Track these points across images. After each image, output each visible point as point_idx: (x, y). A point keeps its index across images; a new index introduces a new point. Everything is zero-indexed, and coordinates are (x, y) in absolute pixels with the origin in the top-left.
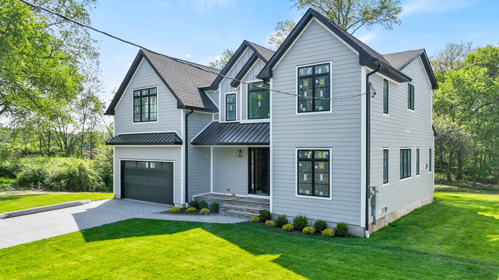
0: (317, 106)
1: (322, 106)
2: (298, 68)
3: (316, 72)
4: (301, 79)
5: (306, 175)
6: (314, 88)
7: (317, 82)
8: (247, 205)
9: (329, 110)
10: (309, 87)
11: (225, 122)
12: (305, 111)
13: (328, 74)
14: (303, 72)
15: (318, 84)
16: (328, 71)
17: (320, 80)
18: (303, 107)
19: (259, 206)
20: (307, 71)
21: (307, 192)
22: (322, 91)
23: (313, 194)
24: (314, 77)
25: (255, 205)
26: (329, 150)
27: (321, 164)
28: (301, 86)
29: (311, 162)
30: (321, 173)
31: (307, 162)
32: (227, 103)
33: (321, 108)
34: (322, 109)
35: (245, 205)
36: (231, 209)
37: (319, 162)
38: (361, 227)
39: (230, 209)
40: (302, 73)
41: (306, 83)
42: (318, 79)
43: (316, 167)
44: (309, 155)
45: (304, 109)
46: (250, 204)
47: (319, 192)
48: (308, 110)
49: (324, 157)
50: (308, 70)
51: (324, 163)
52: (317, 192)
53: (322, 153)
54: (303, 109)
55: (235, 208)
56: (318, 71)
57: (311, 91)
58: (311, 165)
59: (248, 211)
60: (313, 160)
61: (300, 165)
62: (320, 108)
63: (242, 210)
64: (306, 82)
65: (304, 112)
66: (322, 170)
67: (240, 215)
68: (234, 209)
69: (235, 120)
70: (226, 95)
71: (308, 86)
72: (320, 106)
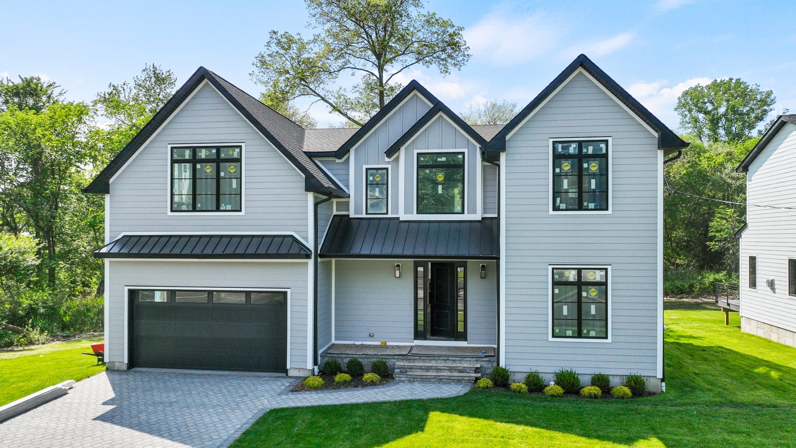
0: (586, 203)
1: (593, 202)
2: (553, 142)
3: (584, 150)
4: (558, 158)
5: (566, 306)
6: (580, 174)
7: (585, 165)
8: (443, 360)
9: (607, 209)
10: (572, 172)
11: (364, 216)
12: (564, 208)
13: (606, 156)
14: (562, 149)
15: (588, 169)
16: (604, 151)
17: (591, 164)
18: (561, 203)
19: (468, 359)
20: (568, 147)
21: (569, 333)
22: (594, 180)
23: (579, 335)
24: (580, 158)
25: (460, 358)
26: (606, 269)
27: (593, 289)
28: (558, 170)
29: (576, 287)
30: (593, 303)
31: (569, 287)
32: (369, 183)
33: (592, 206)
34: (593, 208)
35: (439, 360)
36: (413, 370)
37: (590, 287)
38: (657, 377)
39: (411, 369)
40: (560, 150)
41: (566, 166)
42: (588, 162)
43: (584, 294)
44: (572, 276)
45: (563, 206)
46: (450, 358)
47: (588, 332)
48: (570, 207)
49: (598, 279)
50: (571, 146)
51: (597, 287)
52: (585, 331)
53: (595, 273)
54: (561, 205)
55: (423, 367)
56: (587, 150)
57: (576, 179)
58: (576, 291)
59: (451, 370)
60: (580, 284)
61: (556, 291)
62: (590, 205)
63: (438, 369)
64: (566, 164)
65: (563, 210)
66: (593, 299)
67: (441, 379)
68: (421, 368)
69: (387, 213)
70: (367, 169)
71: (570, 171)
72: (591, 202)
